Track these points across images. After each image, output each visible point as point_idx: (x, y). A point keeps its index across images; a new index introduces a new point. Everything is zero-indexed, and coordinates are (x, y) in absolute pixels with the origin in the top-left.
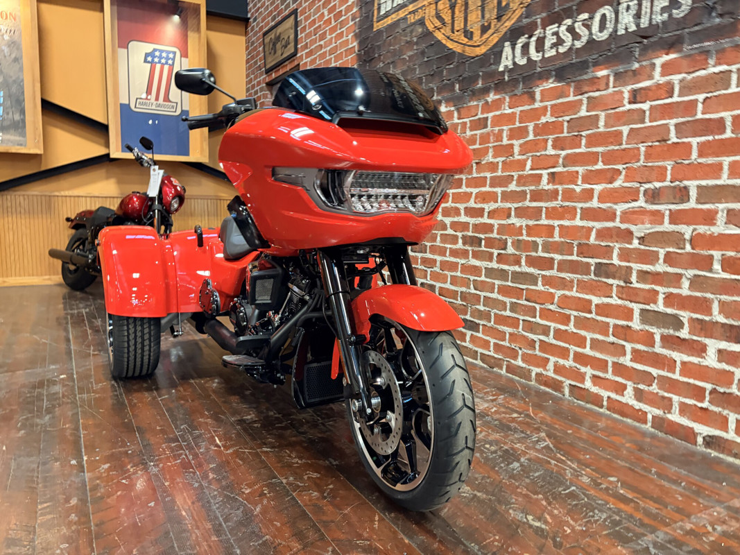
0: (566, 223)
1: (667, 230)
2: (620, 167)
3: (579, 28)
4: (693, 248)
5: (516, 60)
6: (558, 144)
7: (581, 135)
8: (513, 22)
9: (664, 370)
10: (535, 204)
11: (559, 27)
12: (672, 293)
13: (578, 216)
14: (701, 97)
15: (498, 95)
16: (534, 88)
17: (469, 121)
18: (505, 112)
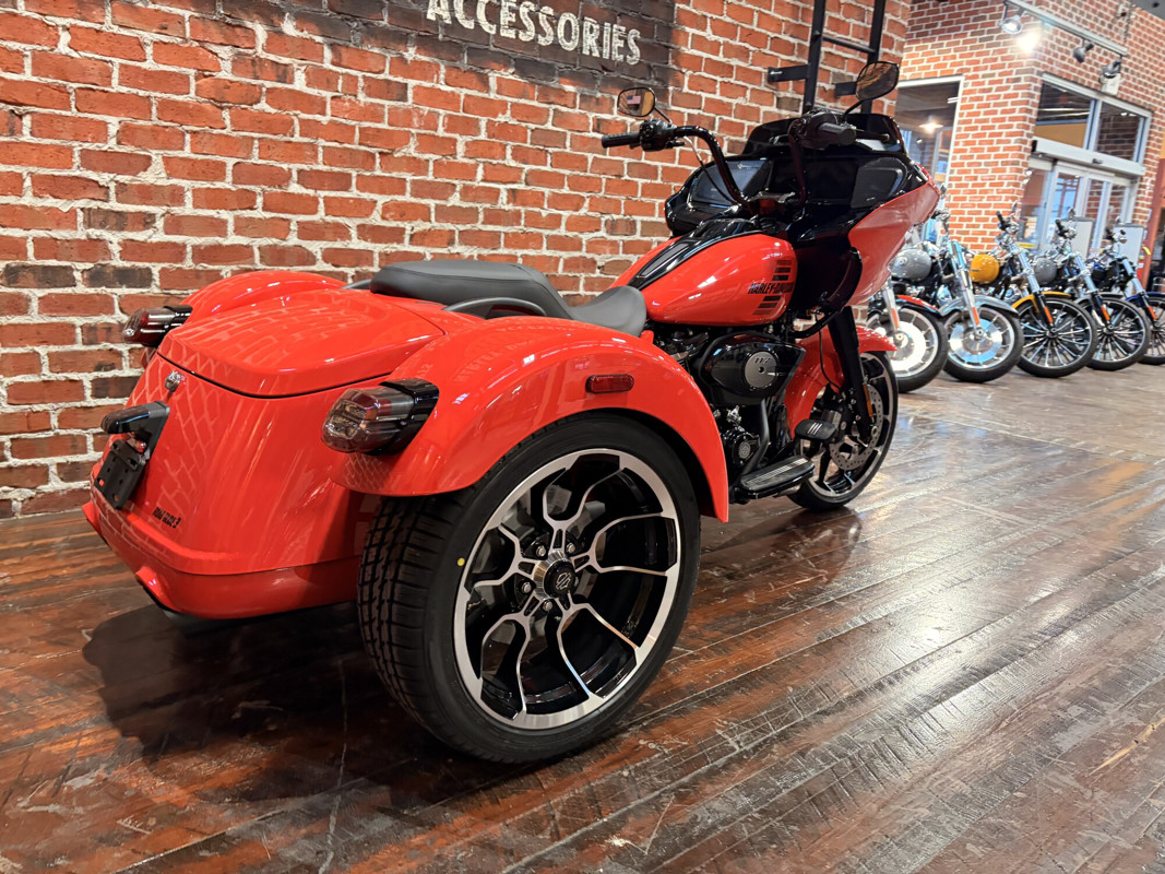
1: (621, 259)
2: (584, 195)
6: (519, 154)
7: (547, 151)
10: (490, 228)
13: (545, 245)
15: (425, 55)
16: (487, 71)
17: (364, 77)
18: (439, 86)
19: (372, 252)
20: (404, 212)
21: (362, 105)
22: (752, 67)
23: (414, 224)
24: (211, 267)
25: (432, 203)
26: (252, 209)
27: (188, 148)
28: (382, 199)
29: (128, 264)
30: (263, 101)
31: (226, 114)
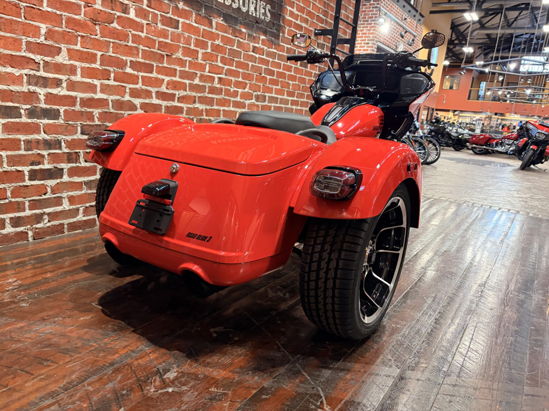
0: (226, 109)
6: (223, 61)
7: (234, 60)
10: (210, 96)
13: (231, 105)
15: (187, 7)
16: (212, 18)
17: (161, 15)
18: (192, 23)
19: (161, 105)
20: (175, 85)
21: (159, 29)
22: (309, 28)
23: (180, 92)
24: (89, 110)
25: (187, 82)
26: (108, 80)
27: (79, 44)
28: (167, 79)
29: (48, 107)
30: (115, 22)
31: (97, 27)
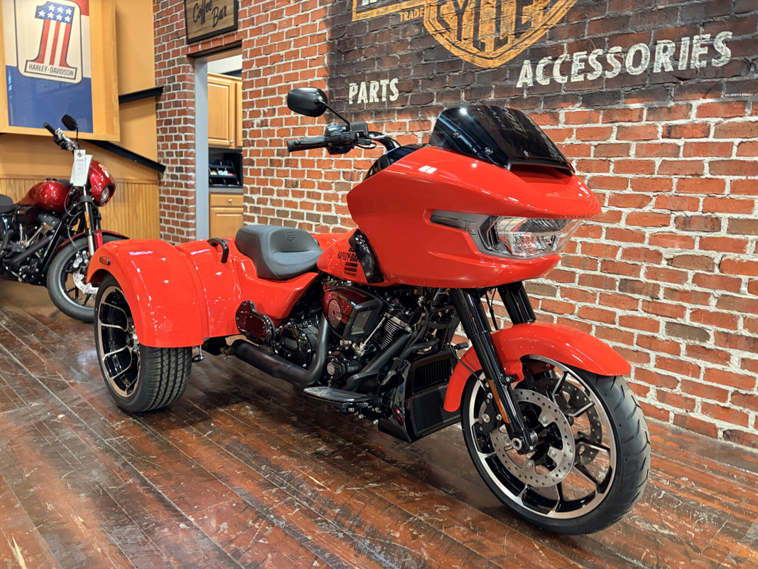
0: (590, 240)
1: (697, 255)
2: (651, 194)
3: (611, 59)
4: (721, 272)
5: (538, 79)
6: (583, 166)
7: (610, 161)
8: (534, 41)
9: (688, 375)
11: (588, 55)
12: (699, 309)
13: (604, 235)
14: (737, 141)
16: (558, 110)
